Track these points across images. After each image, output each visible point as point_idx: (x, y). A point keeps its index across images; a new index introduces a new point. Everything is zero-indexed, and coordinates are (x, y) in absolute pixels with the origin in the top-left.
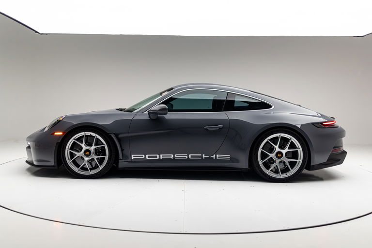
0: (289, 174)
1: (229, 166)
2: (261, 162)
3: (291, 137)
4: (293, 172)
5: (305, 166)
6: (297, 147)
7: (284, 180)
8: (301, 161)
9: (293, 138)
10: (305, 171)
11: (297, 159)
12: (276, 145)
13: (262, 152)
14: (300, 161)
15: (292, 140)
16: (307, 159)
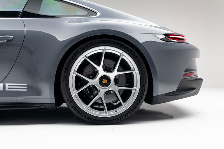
0: (120, 111)
1: (26, 102)
2: (74, 93)
3: (121, 51)
4: (126, 106)
5: (144, 97)
6: (132, 67)
7: (112, 121)
8: (138, 89)
9: (124, 53)
10: (145, 106)
11: (132, 87)
12: (99, 65)
13: (77, 78)
14: (136, 90)
15: (124, 57)
16: (147, 85)
